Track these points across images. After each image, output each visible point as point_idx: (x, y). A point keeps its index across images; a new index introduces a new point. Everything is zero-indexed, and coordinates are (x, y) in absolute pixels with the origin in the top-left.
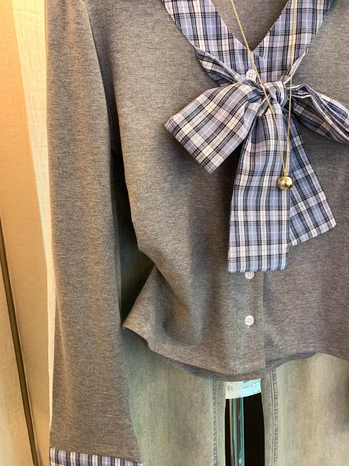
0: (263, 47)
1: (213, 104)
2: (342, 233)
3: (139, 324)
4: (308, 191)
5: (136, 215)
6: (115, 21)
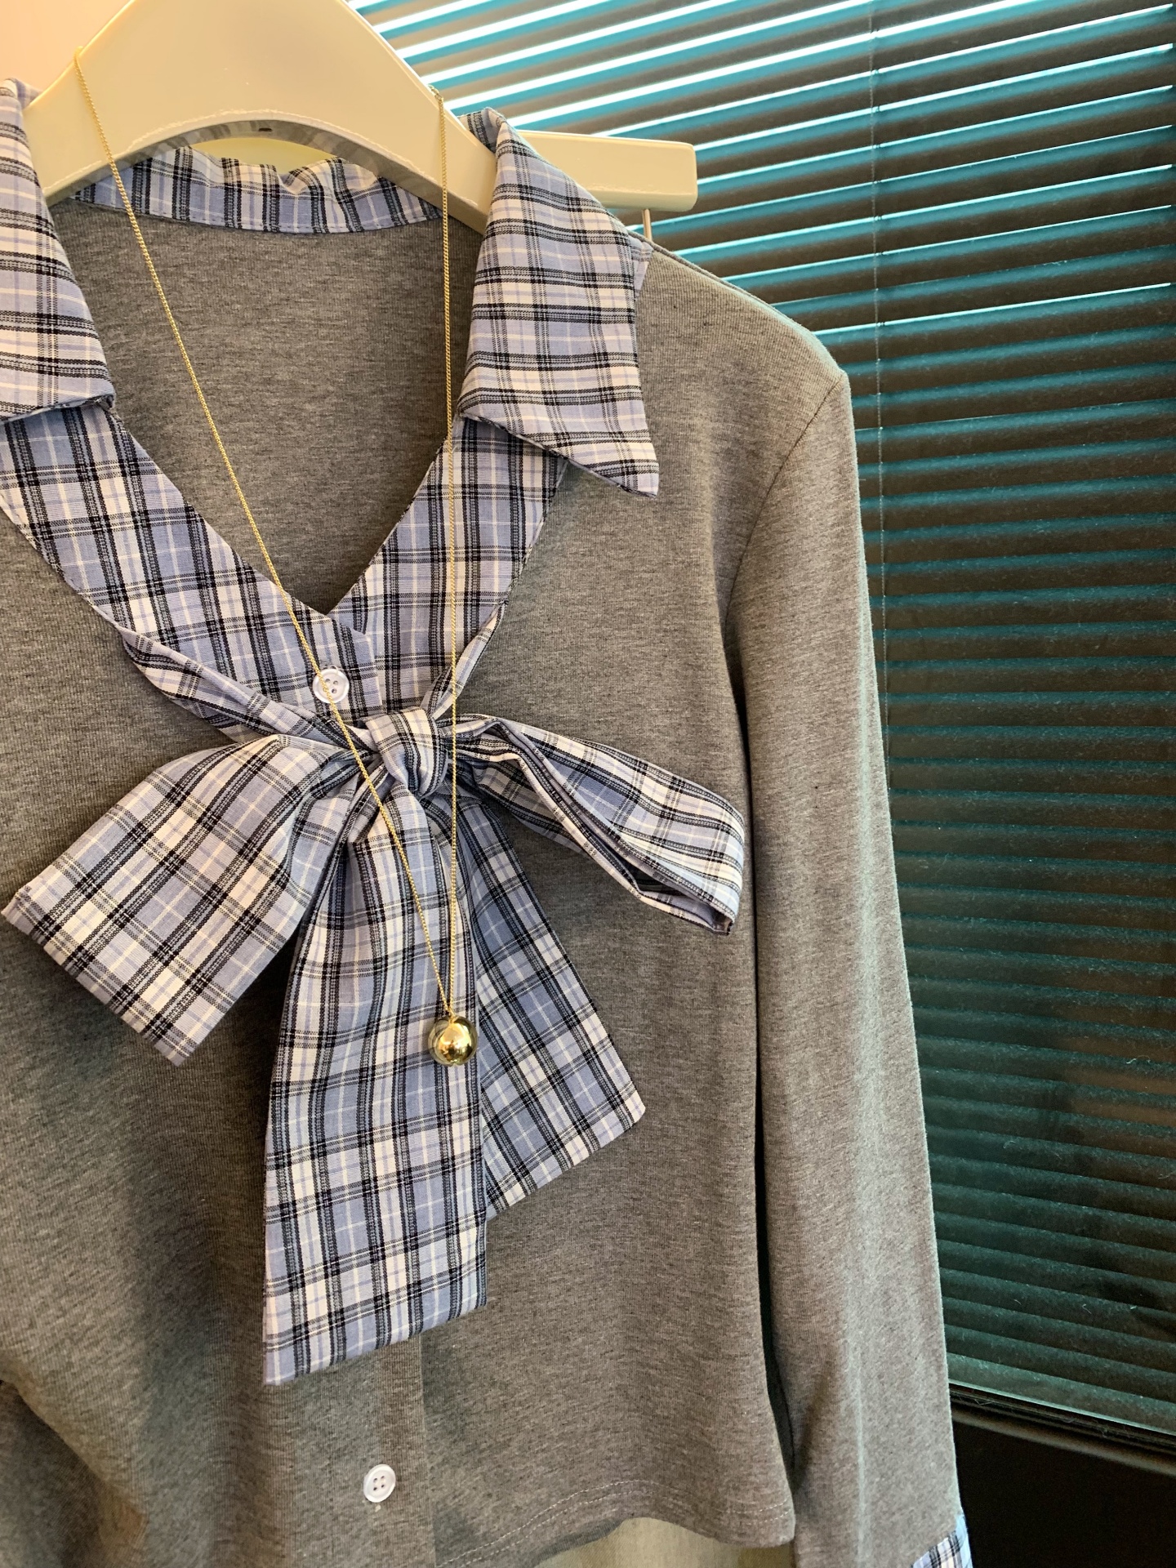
0: (366, 599)
1: (185, 818)
2: (666, 1136)
4: (549, 1016)
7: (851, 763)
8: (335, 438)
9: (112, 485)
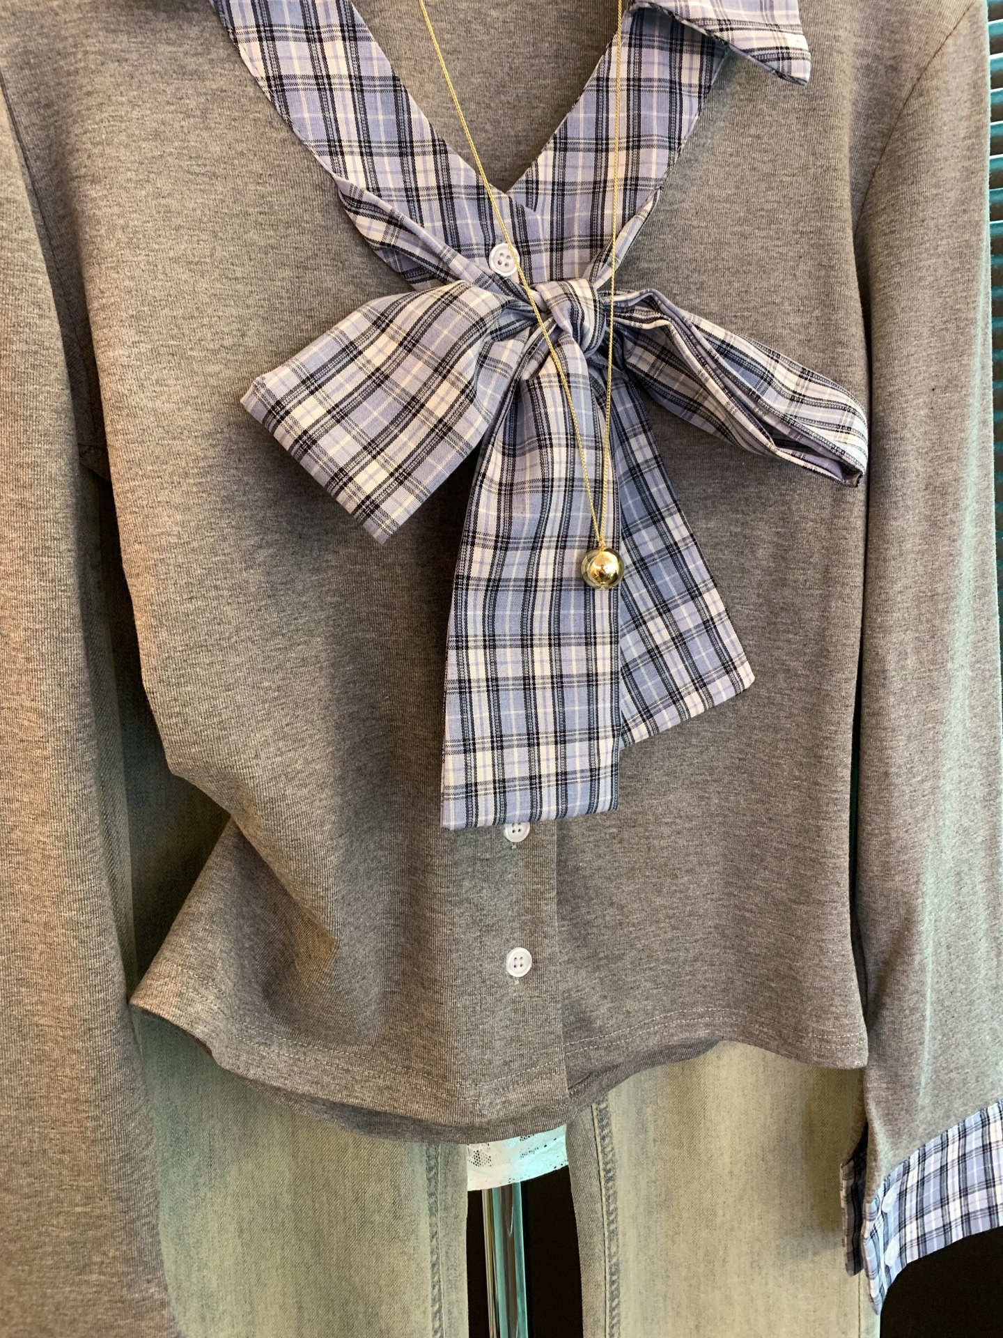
0: (537, 182)
1: (389, 342)
2: (773, 704)
3: (180, 995)
4: (675, 586)
5: (155, 669)
6: (85, 90)
7: (966, 368)
8: (514, 43)
9: (334, 48)
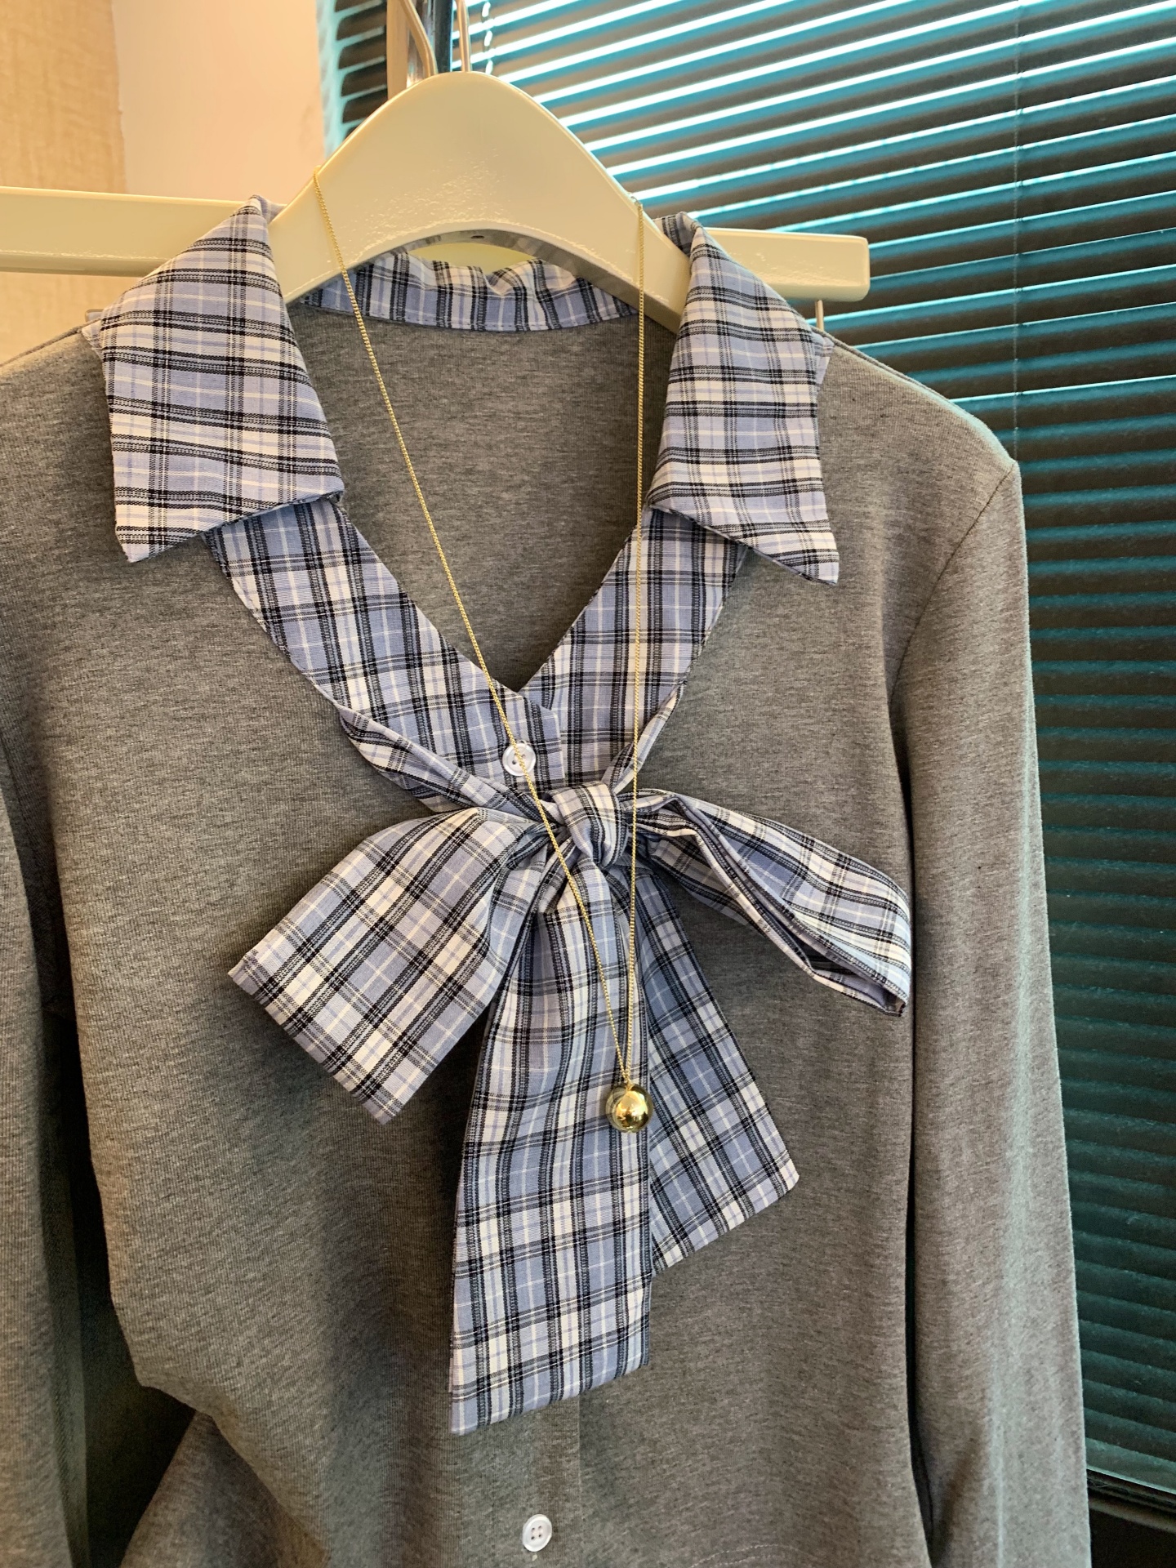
0: (554, 677)
1: (394, 886)
2: (818, 1205)
4: (710, 1083)
5: (126, 1282)
6: (62, 645)
7: (1013, 844)
8: (528, 524)
9: (336, 573)
